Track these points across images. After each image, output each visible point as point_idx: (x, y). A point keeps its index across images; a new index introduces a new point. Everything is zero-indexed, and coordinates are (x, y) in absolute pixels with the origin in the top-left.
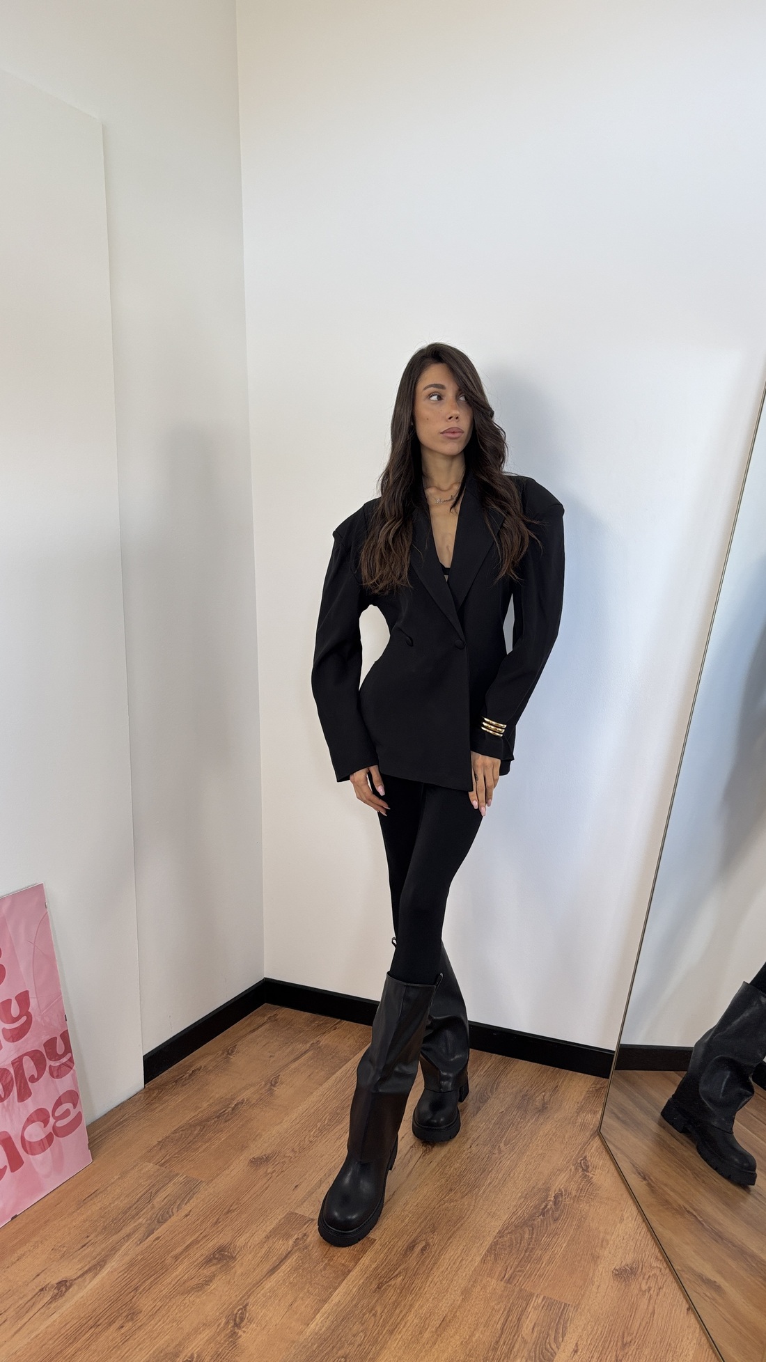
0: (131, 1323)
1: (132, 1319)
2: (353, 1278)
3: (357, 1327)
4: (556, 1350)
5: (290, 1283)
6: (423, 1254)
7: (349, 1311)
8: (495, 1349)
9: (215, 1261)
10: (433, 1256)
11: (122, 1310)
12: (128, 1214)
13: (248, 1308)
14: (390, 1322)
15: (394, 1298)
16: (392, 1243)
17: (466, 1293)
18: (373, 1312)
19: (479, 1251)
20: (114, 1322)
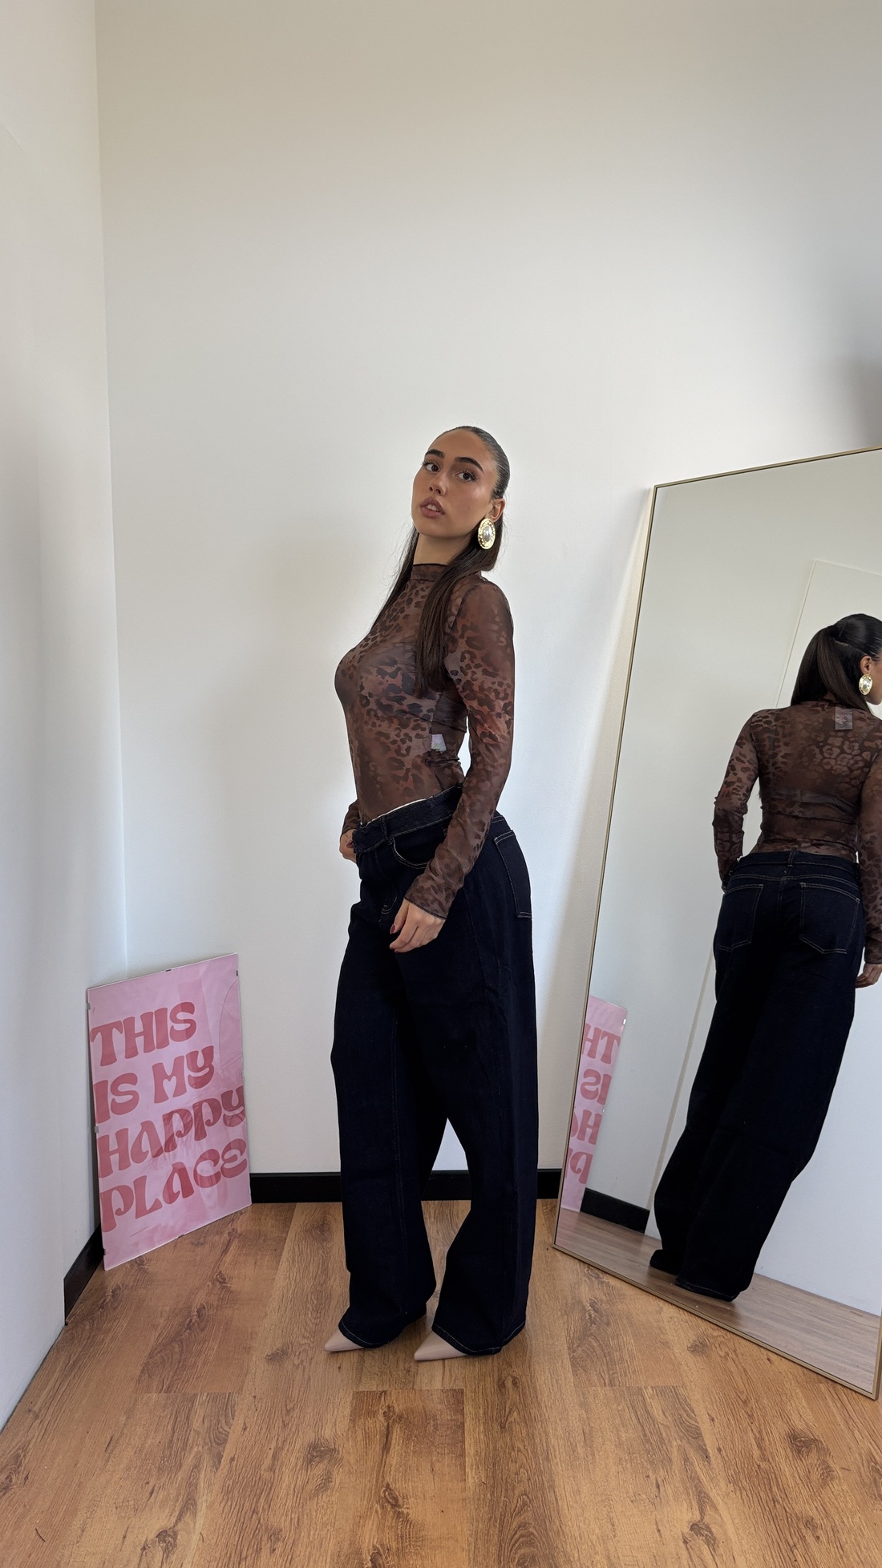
0: (280, 1544)
1: (278, 1539)
2: (472, 1428)
3: (513, 1467)
4: (696, 1424)
5: (415, 1452)
6: (518, 1387)
7: (493, 1455)
8: (648, 1441)
9: (318, 1459)
10: (529, 1387)
11: (258, 1534)
12: (174, 1449)
13: (392, 1486)
14: (539, 1451)
15: (524, 1431)
16: (481, 1387)
17: (584, 1405)
18: (516, 1449)
19: (565, 1369)
20: (261, 1549)
